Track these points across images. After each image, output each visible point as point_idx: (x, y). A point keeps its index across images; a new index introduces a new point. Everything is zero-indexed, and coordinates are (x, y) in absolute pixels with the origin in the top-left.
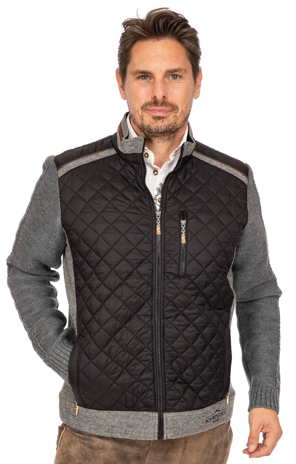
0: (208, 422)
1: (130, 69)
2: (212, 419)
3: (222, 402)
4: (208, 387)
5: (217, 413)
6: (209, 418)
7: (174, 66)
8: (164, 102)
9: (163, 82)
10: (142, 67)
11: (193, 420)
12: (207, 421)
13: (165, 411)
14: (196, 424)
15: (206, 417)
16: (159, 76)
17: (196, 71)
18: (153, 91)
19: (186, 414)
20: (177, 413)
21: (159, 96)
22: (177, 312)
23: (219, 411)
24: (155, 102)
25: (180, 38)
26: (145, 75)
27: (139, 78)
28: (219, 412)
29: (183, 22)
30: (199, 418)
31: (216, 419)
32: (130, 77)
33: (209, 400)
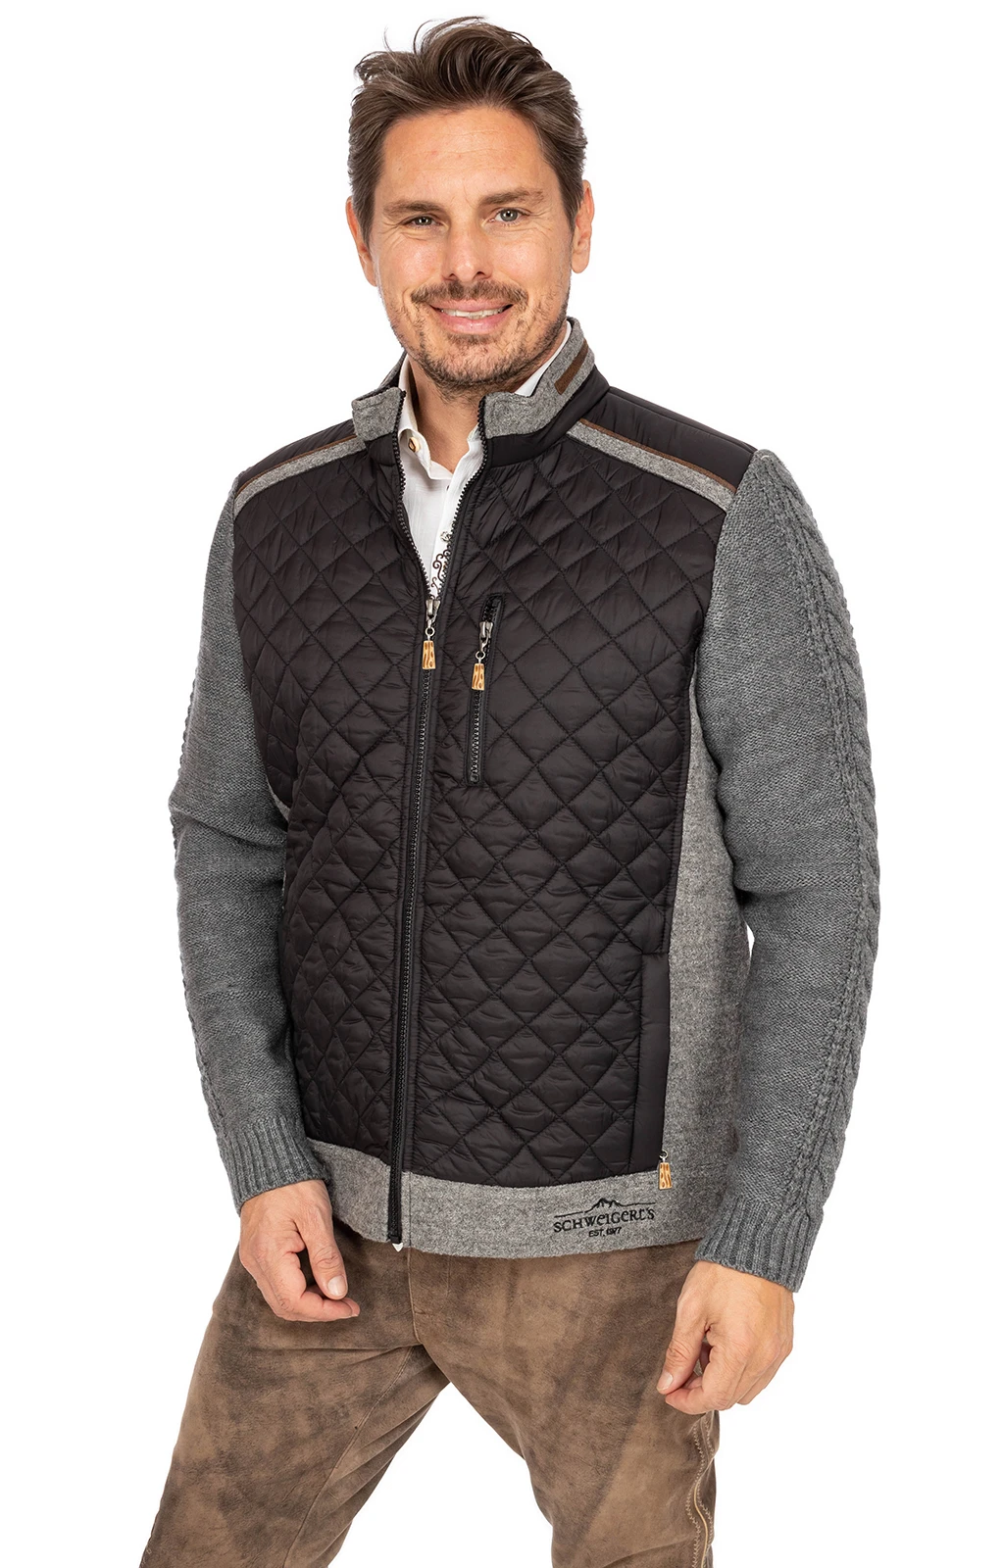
0: (565, 1230)
1: (382, 197)
2: (584, 1223)
3: (633, 1178)
4: (562, 1125)
5: (605, 1209)
6: (571, 1218)
7: (505, 184)
8: (483, 286)
9: (476, 230)
10: (413, 195)
11: (496, 1213)
12: (559, 1227)
13: (411, 1169)
14: (512, 1230)
15: (552, 1215)
16: (463, 215)
17: (573, 192)
18: (447, 256)
19: (469, 1190)
20: (441, 1183)
21: (465, 270)
22: (459, 890)
23: (617, 1204)
24: (455, 288)
25: (519, 102)
26: (427, 215)
27: (407, 223)
28: (620, 1210)
29: (528, 58)
30: (524, 1212)
31: (606, 1227)
32: (381, 220)
33: (570, 1166)
